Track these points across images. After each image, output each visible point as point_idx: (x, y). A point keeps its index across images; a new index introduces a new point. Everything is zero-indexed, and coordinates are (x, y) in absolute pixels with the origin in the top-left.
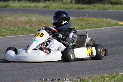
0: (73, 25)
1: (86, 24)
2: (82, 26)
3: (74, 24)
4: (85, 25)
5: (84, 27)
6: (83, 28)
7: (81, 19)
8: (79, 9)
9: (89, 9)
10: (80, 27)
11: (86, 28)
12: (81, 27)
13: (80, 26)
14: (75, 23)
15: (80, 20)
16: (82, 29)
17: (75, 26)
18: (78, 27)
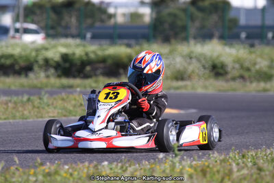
0: (46, 108)
1: (75, 106)
2: (64, 109)
3: (48, 106)
4: (71, 108)
5: (70, 112)
6: (68, 114)
7: (65, 97)
8: (64, 87)
9: (85, 87)
10: (60, 111)
11: (74, 114)
12: (63, 111)
13: (62, 109)
14: (50, 102)
15: (63, 99)
16: (65, 116)
17: (50, 110)
18: (56, 111)
